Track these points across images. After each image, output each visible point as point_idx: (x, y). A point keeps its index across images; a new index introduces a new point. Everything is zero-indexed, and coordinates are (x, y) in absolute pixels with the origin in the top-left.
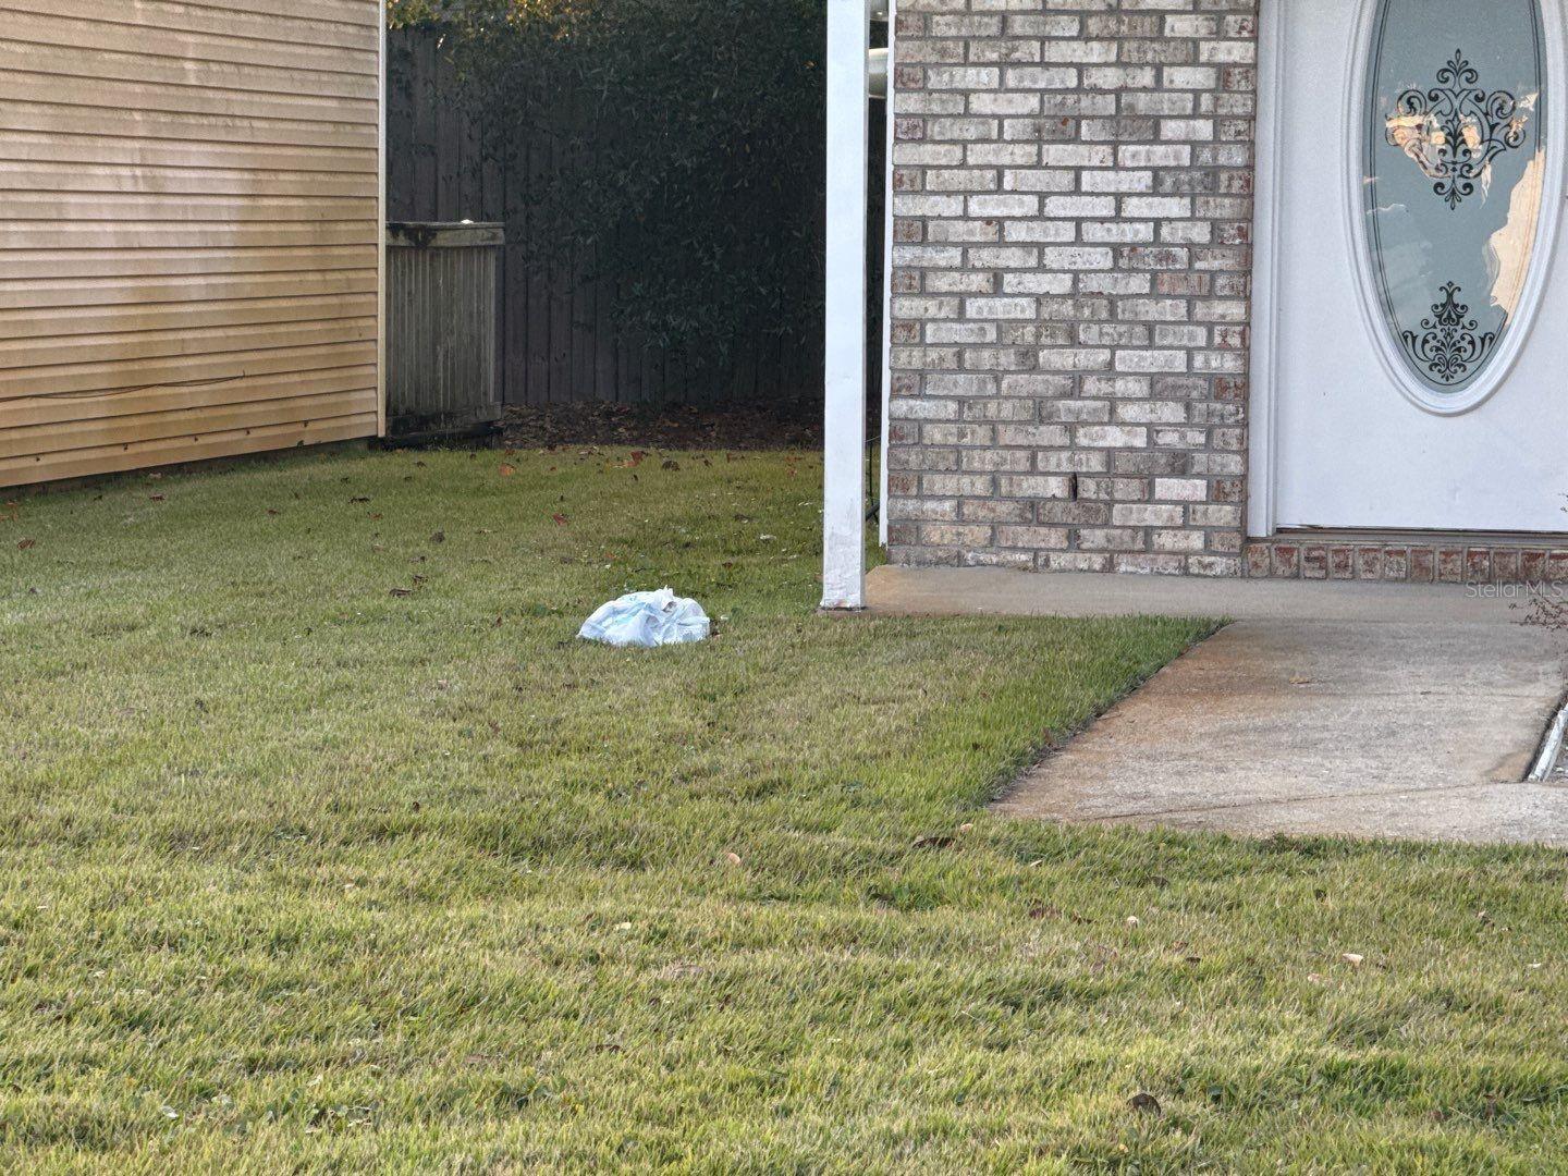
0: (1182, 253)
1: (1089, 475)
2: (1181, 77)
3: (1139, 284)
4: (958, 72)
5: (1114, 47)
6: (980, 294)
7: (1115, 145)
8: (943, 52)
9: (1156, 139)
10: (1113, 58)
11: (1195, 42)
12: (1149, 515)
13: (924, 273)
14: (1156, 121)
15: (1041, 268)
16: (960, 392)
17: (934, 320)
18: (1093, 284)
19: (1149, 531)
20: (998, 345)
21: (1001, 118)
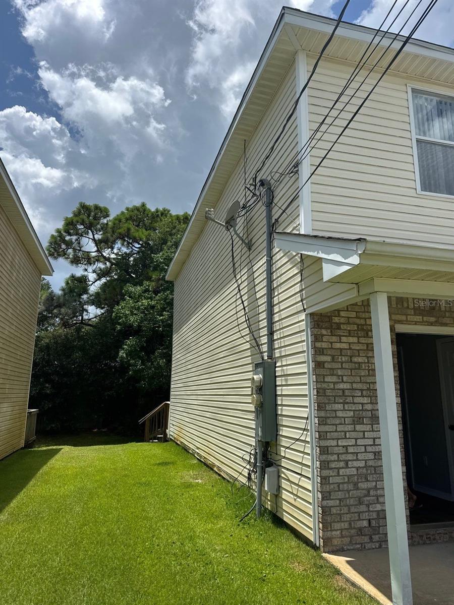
1: (373, 519)
4: (333, 405)
6: (343, 468)
7: (372, 425)
8: (329, 400)
13: (328, 462)
15: (357, 460)
16: (339, 497)
17: (331, 476)
18: (370, 463)
20: (348, 483)
21: (344, 418)
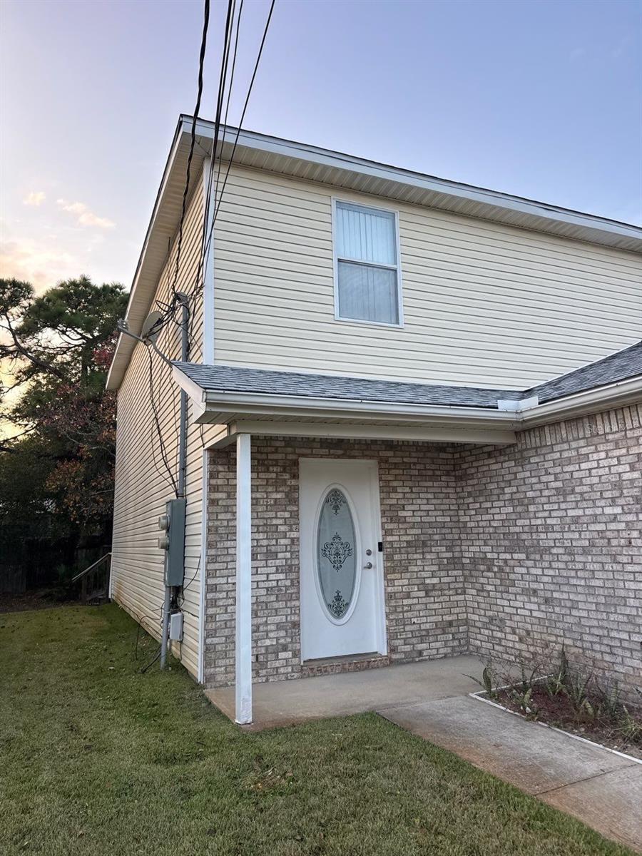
0: (284, 589)
1: (261, 654)
2: (282, 541)
3: (273, 598)
4: (225, 543)
5: (266, 534)
7: (266, 561)
8: (221, 537)
9: (277, 559)
10: (265, 537)
11: (286, 532)
12: (277, 664)
14: (276, 553)
16: (225, 634)
17: (218, 614)
18: (262, 599)
19: (277, 668)
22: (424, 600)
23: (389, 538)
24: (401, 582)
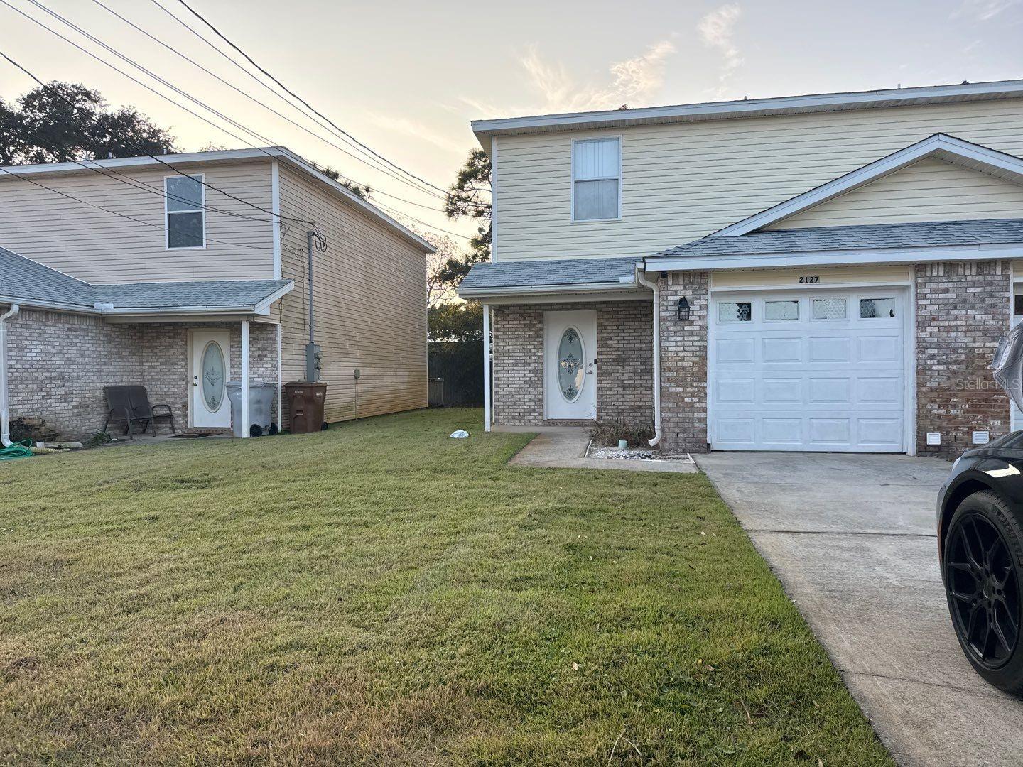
0: (534, 382)
1: (522, 412)
3: (528, 386)
4: (502, 357)
6: (506, 388)
7: (524, 367)
8: (500, 355)
10: (523, 355)
11: (535, 353)
13: (498, 385)
14: (530, 364)
15: (514, 384)
16: (503, 401)
17: (499, 391)
18: (521, 386)
19: (530, 420)
20: (509, 395)
21: (508, 363)
22: (622, 393)
23: (600, 357)
24: (606, 382)
